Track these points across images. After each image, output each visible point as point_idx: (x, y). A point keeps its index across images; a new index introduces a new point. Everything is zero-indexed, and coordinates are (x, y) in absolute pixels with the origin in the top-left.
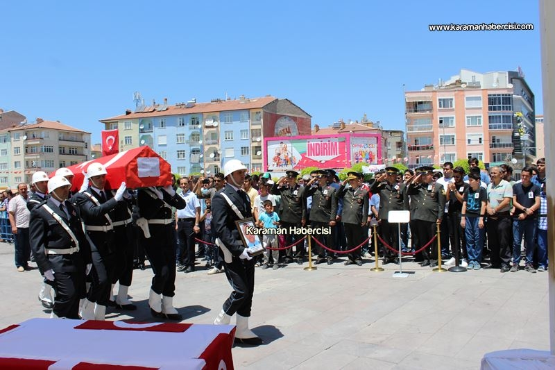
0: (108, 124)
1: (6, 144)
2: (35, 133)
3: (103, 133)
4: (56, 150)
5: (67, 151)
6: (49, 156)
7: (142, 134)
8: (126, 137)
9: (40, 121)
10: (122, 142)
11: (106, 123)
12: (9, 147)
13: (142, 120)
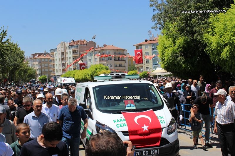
0: (137, 46)
1: (91, 57)
2: (104, 52)
3: (135, 51)
4: (113, 59)
5: (117, 59)
6: (110, 62)
7: (153, 51)
8: (146, 53)
9: (105, 46)
10: (144, 55)
11: (136, 46)
12: (92, 58)
13: (153, 45)
